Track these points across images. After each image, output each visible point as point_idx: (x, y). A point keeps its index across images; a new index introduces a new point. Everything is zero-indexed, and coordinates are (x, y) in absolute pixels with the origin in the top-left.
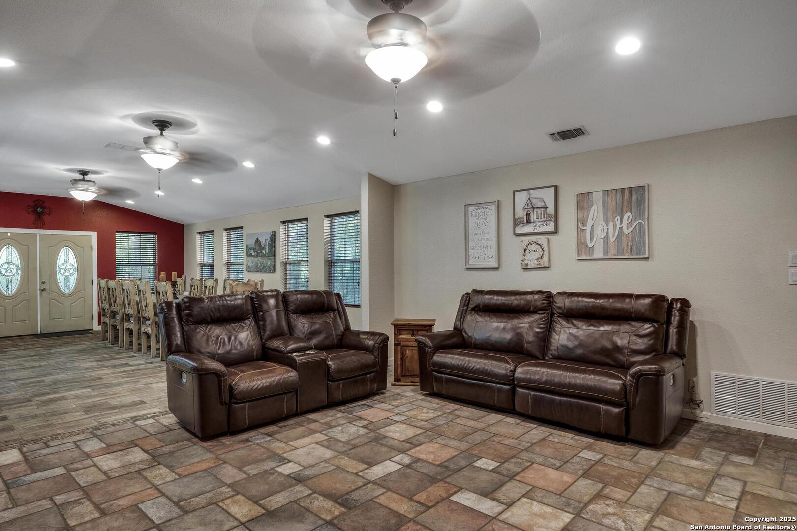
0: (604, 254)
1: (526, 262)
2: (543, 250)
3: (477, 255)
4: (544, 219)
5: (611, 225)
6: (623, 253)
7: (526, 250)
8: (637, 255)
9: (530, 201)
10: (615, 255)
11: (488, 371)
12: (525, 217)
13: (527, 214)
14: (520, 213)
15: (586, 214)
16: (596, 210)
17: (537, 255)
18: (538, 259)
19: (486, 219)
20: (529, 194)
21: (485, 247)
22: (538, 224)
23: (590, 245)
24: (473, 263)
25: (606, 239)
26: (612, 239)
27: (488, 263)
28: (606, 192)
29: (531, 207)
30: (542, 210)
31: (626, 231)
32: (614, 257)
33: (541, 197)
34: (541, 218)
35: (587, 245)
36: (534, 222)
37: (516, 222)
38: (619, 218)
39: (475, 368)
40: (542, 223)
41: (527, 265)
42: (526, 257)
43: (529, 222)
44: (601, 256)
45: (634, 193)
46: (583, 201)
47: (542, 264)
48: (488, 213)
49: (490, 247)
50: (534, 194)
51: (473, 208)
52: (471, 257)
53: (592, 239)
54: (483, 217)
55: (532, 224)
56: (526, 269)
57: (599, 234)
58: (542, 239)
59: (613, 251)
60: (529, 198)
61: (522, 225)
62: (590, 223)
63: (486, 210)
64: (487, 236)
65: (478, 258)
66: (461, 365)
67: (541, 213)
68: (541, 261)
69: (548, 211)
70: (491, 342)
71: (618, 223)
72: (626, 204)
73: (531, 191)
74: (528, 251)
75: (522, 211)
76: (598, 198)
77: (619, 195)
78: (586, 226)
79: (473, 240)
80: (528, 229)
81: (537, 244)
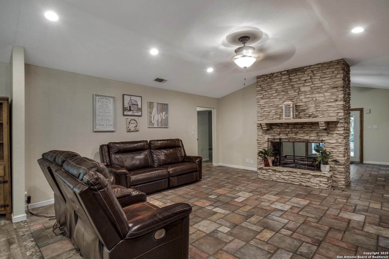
0: (157, 126)
1: (130, 128)
2: (137, 123)
3: (101, 124)
4: (137, 110)
5: (159, 115)
6: (162, 126)
7: (129, 123)
8: (166, 126)
9: (131, 101)
10: (160, 126)
11: (160, 175)
12: (129, 107)
13: (129, 106)
14: (126, 105)
15: (152, 110)
16: (155, 110)
17: (134, 125)
18: (135, 127)
19: (107, 105)
20: (131, 97)
21: (106, 120)
22: (135, 112)
23: (153, 122)
24: (98, 128)
25: (158, 120)
26: (160, 121)
27: (108, 128)
28: (158, 103)
29: (131, 103)
30: (136, 106)
31: (164, 118)
32: (160, 127)
33: (136, 100)
34: (136, 109)
35: (152, 122)
36: (133, 110)
37: (124, 109)
38: (161, 113)
39: (155, 176)
40: (136, 111)
41: (130, 129)
42: (130, 126)
43: (130, 110)
44: (156, 126)
45: (165, 105)
46: (151, 105)
47: (136, 129)
48: (109, 102)
49: (110, 120)
50: (133, 98)
51: (100, 98)
52: (98, 125)
53: (154, 120)
54: (106, 103)
55: (132, 111)
56: (129, 131)
57: (156, 118)
58: (136, 118)
59: (160, 125)
60: (131, 99)
61: (127, 111)
62: (153, 114)
63: (107, 100)
64: (107, 114)
65: (102, 125)
66: (148, 177)
67: (135, 107)
68: (136, 128)
69: (138, 106)
70: (136, 166)
71: (161, 115)
72: (163, 109)
73: (132, 97)
74: (130, 123)
75: (127, 104)
76: (155, 105)
77: (161, 105)
78: (152, 115)
79: (99, 115)
80: (130, 113)
81: (134, 120)
